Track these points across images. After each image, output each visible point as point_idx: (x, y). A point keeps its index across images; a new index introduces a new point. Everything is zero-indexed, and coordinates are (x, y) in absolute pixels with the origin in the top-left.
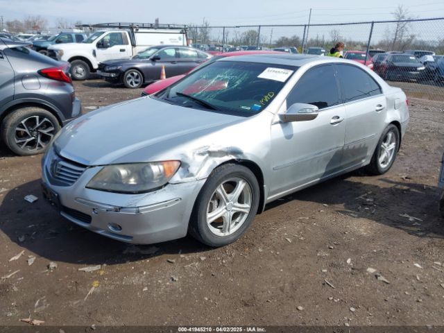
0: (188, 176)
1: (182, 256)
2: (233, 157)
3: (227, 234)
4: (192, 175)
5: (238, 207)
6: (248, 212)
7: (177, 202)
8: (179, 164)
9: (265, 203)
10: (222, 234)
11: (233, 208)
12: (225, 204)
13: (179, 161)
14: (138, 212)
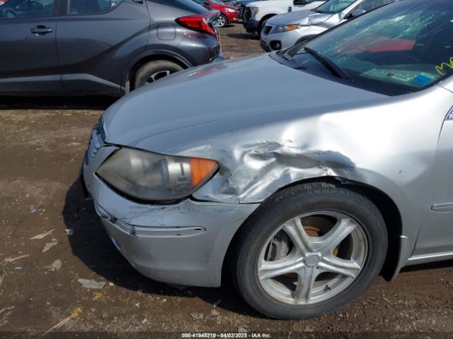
0: (227, 193)
1: (214, 312)
2: (331, 172)
3: (302, 302)
4: (233, 192)
5: (333, 263)
6: (354, 276)
7: (198, 233)
8: (216, 167)
9: (401, 265)
10: (291, 301)
11: (321, 264)
12: (303, 255)
13: (217, 162)
14: (134, 233)
